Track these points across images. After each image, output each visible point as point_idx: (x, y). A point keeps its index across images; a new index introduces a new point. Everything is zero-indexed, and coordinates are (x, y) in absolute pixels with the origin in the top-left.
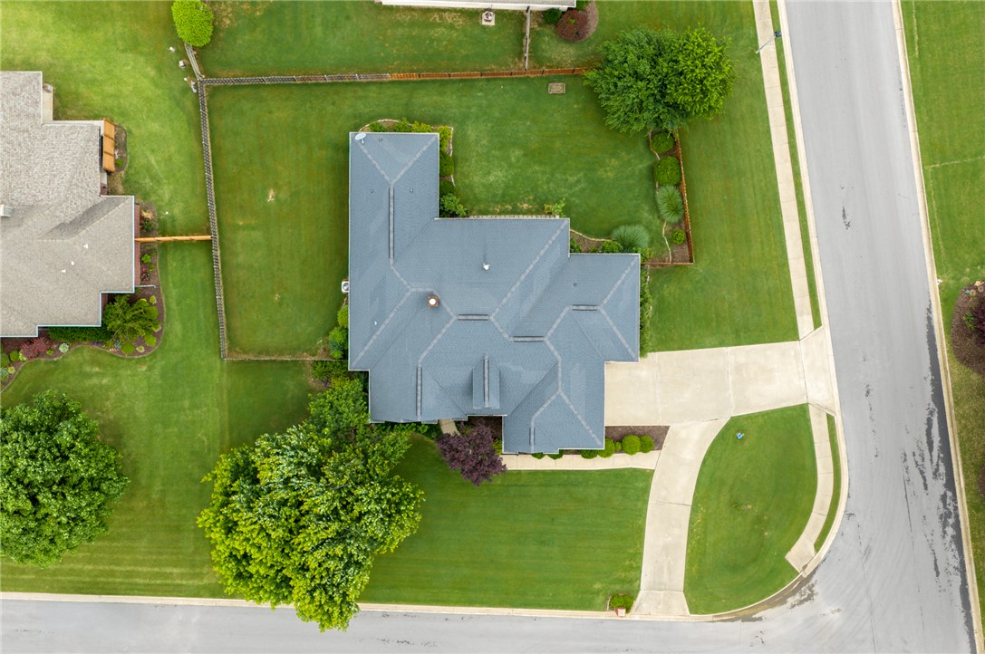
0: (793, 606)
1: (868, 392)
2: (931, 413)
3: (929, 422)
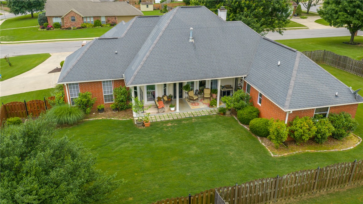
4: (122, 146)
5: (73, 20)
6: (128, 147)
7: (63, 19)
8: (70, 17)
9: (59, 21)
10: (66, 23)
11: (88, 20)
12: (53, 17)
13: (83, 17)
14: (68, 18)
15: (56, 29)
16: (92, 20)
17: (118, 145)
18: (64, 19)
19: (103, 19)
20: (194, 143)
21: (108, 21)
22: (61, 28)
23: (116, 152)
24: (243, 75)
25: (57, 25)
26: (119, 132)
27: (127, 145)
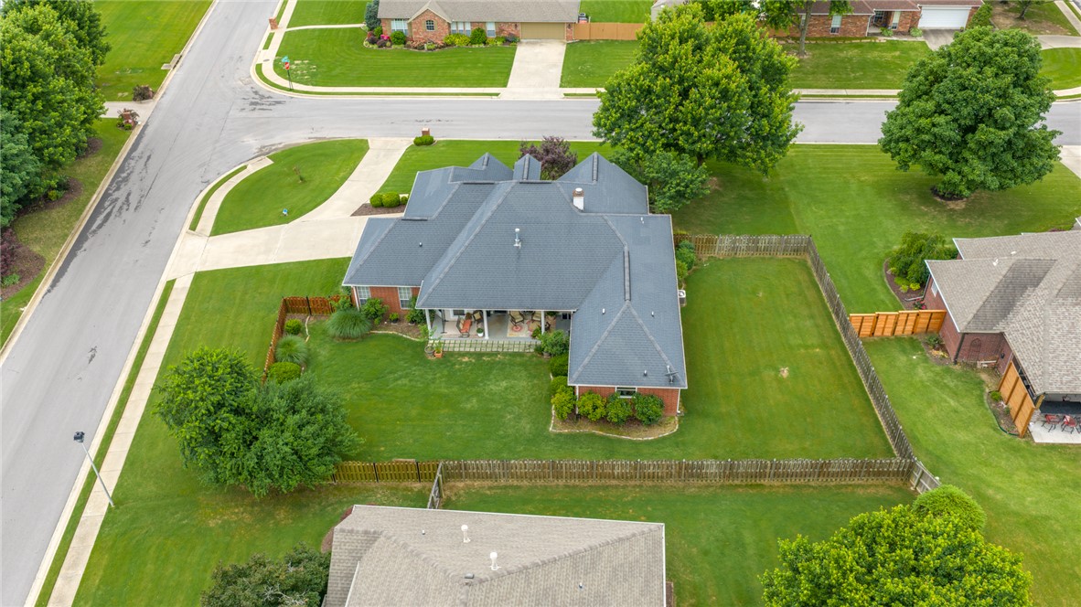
0: (280, 144)
1: (147, 242)
2: (94, 232)
3: (100, 226)
4: (399, 382)
5: (430, 28)
6: (405, 385)
7: (410, 24)
8: (424, 22)
9: (402, 26)
10: (416, 33)
11: (461, 27)
12: (392, 19)
13: (449, 24)
14: (420, 23)
15: (396, 46)
16: (468, 27)
17: (396, 380)
18: (413, 26)
19: (491, 28)
20: (477, 394)
21: (502, 30)
22: (405, 43)
23: (390, 389)
24: (571, 308)
25: (398, 39)
26: (403, 359)
27: (405, 381)
